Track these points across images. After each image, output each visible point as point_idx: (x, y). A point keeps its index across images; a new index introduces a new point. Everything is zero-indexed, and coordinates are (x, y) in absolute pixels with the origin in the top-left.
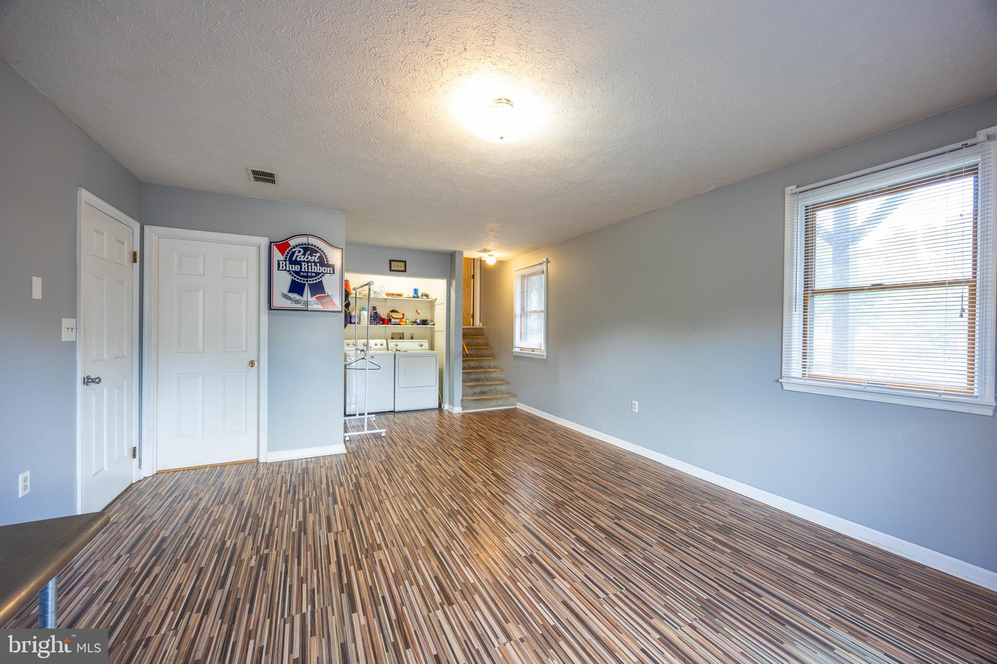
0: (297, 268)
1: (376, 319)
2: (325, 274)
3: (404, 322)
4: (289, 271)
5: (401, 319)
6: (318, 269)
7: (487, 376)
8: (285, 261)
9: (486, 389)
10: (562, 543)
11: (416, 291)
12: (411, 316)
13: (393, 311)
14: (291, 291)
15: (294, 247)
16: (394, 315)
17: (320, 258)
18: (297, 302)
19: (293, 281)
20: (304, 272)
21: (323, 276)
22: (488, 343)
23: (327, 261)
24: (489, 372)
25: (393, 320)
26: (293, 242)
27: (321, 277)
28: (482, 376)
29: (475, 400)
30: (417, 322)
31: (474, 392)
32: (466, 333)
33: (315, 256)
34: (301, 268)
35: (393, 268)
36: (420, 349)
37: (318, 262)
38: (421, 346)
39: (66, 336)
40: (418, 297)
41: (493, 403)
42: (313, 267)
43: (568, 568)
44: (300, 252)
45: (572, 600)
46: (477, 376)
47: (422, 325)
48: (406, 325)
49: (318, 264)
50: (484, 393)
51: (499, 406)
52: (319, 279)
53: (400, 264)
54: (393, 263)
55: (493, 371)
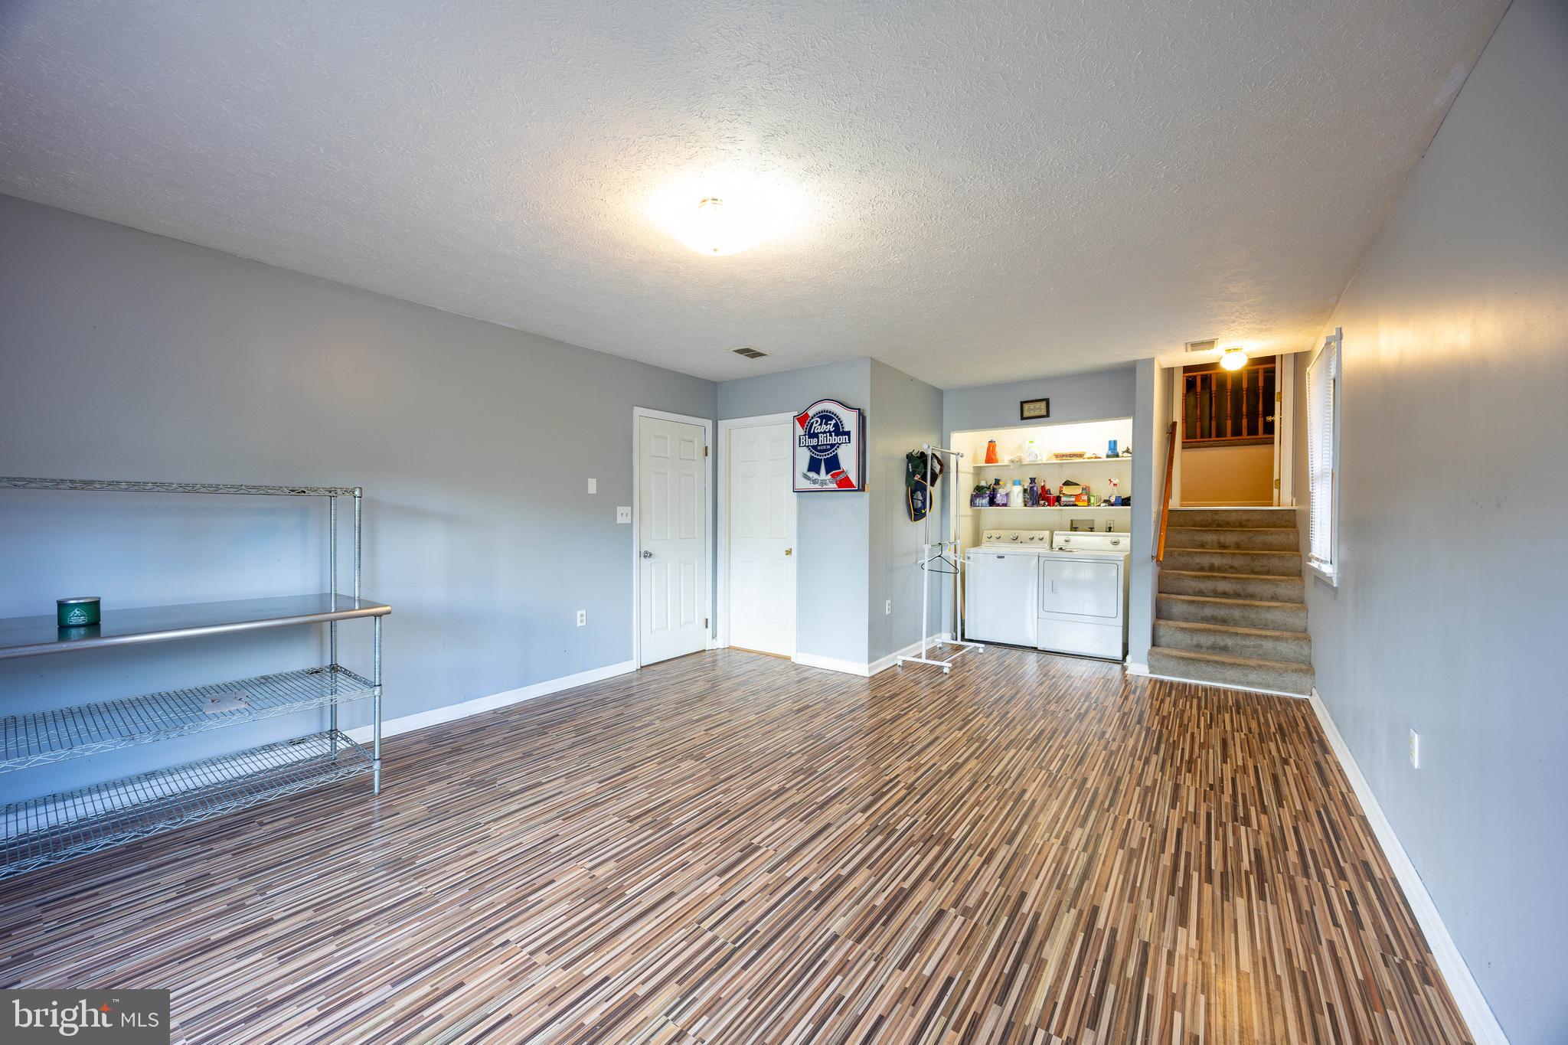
0: (814, 442)
1: (1037, 496)
2: (840, 444)
3: (1084, 501)
4: (808, 446)
5: (1078, 497)
6: (834, 439)
7: (1252, 614)
8: (805, 435)
9: (1229, 642)
10: (814, 865)
11: (1113, 445)
12: (1103, 489)
13: (1067, 483)
14: (810, 470)
15: (812, 418)
16: (1067, 490)
17: (836, 425)
18: (815, 482)
19: (812, 457)
20: (821, 445)
21: (838, 447)
22: (1297, 544)
23: (843, 428)
24: (1257, 607)
25: (1064, 499)
26: (811, 413)
27: (836, 449)
28: (1237, 614)
29: (1183, 658)
30: (1110, 501)
31: (1195, 642)
32: (1247, 520)
33: (830, 424)
34: (818, 442)
35: (1026, 414)
36: (1111, 549)
37: (833, 432)
38: (1116, 543)
39: (621, 520)
40: (1117, 456)
41: (1231, 673)
42: (828, 438)
43: (750, 883)
44: (817, 421)
45: (679, 900)
46: (1221, 613)
47: (1123, 505)
48: (1089, 505)
49: (833, 434)
50: (1224, 649)
51: (1248, 684)
52: (834, 451)
53: (1037, 405)
54: (1026, 406)
55: (1269, 607)
